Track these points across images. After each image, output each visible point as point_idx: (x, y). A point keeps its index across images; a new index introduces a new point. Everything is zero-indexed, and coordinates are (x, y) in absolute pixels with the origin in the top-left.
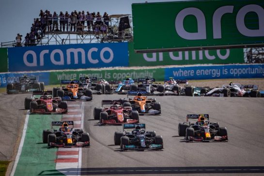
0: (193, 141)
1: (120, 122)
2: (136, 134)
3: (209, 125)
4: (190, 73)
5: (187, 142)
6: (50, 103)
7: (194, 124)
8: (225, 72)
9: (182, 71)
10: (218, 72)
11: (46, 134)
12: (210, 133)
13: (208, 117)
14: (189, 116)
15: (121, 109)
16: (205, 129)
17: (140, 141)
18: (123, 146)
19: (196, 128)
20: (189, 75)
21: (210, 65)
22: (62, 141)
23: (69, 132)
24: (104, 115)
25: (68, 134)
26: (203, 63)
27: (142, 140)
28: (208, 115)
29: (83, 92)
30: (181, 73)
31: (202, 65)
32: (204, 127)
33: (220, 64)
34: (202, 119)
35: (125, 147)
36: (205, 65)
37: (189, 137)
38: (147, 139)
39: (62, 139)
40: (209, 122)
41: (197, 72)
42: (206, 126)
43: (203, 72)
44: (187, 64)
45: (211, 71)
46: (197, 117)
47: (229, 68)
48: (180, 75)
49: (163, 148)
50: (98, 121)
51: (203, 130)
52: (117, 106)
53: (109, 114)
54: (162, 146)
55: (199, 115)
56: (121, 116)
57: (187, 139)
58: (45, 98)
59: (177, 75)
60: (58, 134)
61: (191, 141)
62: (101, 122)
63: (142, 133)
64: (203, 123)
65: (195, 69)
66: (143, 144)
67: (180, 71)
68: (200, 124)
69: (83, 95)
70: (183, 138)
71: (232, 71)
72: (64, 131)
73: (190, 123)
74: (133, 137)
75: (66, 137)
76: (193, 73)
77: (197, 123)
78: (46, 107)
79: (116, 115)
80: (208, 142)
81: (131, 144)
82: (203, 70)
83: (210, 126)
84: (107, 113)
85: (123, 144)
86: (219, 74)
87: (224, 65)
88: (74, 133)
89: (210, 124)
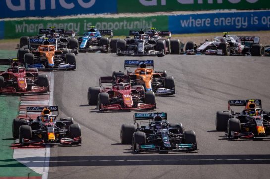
0: (239, 139)
1: (127, 107)
2: (155, 127)
3: (262, 115)
4: (204, 22)
5: (230, 139)
6: (23, 79)
7: (239, 114)
8: (255, 21)
9: (193, 20)
10: (245, 22)
11: (17, 124)
12: (264, 126)
13: (260, 104)
14: (232, 103)
15: (129, 88)
16: (256, 121)
17: (162, 139)
18: (138, 146)
19: (242, 119)
20: (202, 25)
21: (234, 11)
22: (40, 136)
23: (50, 123)
24: (103, 98)
25: (50, 126)
26: (224, 9)
27: (165, 138)
28: (260, 101)
29: (62, 57)
30: (192, 22)
31: (222, 11)
32: (255, 117)
33: (247, 10)
34: (252, 106)
35: (140, 148)
36: (226, 11)
37: (232, 133)
38: (172, 136)
39: (41, 133)
40: (262, 111)
41: (215, 21)
42: (258, 117)
43: (222, 21)
44: (200, 10)
45: (235, 20)
46: (244, 103)
47: (259, 16)
48: (190, 25)
49: (196, 149)
50: (95, 107)
51: (253, 121)
52: (122, 85)
53: (111, 96)
54: (196, 147)
55: (247, 101)
56: (129, 99)
57: (230, 135)
58: (16, 71)
59: (187, 25)
60: (35, 126)
61: (236, 137)
62: (100, 108)
63: (164, 127)
64: (253, 112)
65: (212, 16)
66: (167, 144)
67: (191, 20)
68: (249, 114)
69: (62, 62)
70: (224, 133)
71: (264, 20)
72: (44, 122)
73: (232, 112)
74: (152, 132)
75: (46, 129)
76: (209, 22)
77: (244, 112)
78: (17, 84)
79: (122, 97)
80: (261, 139)
81: (148, 143)
82: (224, 19)
83: (264, 117)
84: (108, 95)
85: (137, 142)
86: (246, 24)
87: (252, 11)
88: (59, 125)
89: (264, 113)
